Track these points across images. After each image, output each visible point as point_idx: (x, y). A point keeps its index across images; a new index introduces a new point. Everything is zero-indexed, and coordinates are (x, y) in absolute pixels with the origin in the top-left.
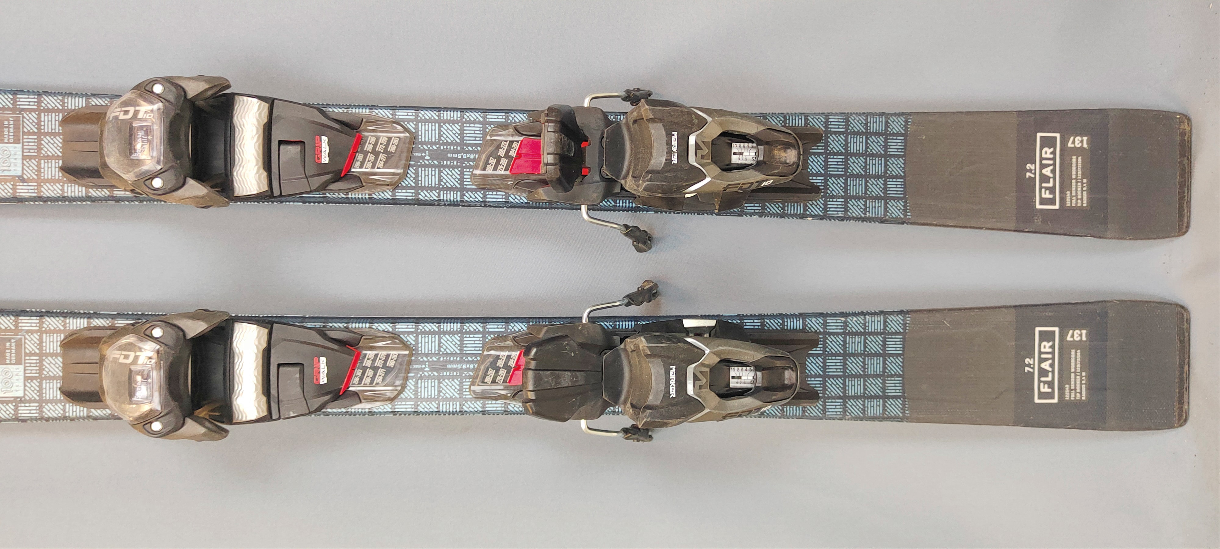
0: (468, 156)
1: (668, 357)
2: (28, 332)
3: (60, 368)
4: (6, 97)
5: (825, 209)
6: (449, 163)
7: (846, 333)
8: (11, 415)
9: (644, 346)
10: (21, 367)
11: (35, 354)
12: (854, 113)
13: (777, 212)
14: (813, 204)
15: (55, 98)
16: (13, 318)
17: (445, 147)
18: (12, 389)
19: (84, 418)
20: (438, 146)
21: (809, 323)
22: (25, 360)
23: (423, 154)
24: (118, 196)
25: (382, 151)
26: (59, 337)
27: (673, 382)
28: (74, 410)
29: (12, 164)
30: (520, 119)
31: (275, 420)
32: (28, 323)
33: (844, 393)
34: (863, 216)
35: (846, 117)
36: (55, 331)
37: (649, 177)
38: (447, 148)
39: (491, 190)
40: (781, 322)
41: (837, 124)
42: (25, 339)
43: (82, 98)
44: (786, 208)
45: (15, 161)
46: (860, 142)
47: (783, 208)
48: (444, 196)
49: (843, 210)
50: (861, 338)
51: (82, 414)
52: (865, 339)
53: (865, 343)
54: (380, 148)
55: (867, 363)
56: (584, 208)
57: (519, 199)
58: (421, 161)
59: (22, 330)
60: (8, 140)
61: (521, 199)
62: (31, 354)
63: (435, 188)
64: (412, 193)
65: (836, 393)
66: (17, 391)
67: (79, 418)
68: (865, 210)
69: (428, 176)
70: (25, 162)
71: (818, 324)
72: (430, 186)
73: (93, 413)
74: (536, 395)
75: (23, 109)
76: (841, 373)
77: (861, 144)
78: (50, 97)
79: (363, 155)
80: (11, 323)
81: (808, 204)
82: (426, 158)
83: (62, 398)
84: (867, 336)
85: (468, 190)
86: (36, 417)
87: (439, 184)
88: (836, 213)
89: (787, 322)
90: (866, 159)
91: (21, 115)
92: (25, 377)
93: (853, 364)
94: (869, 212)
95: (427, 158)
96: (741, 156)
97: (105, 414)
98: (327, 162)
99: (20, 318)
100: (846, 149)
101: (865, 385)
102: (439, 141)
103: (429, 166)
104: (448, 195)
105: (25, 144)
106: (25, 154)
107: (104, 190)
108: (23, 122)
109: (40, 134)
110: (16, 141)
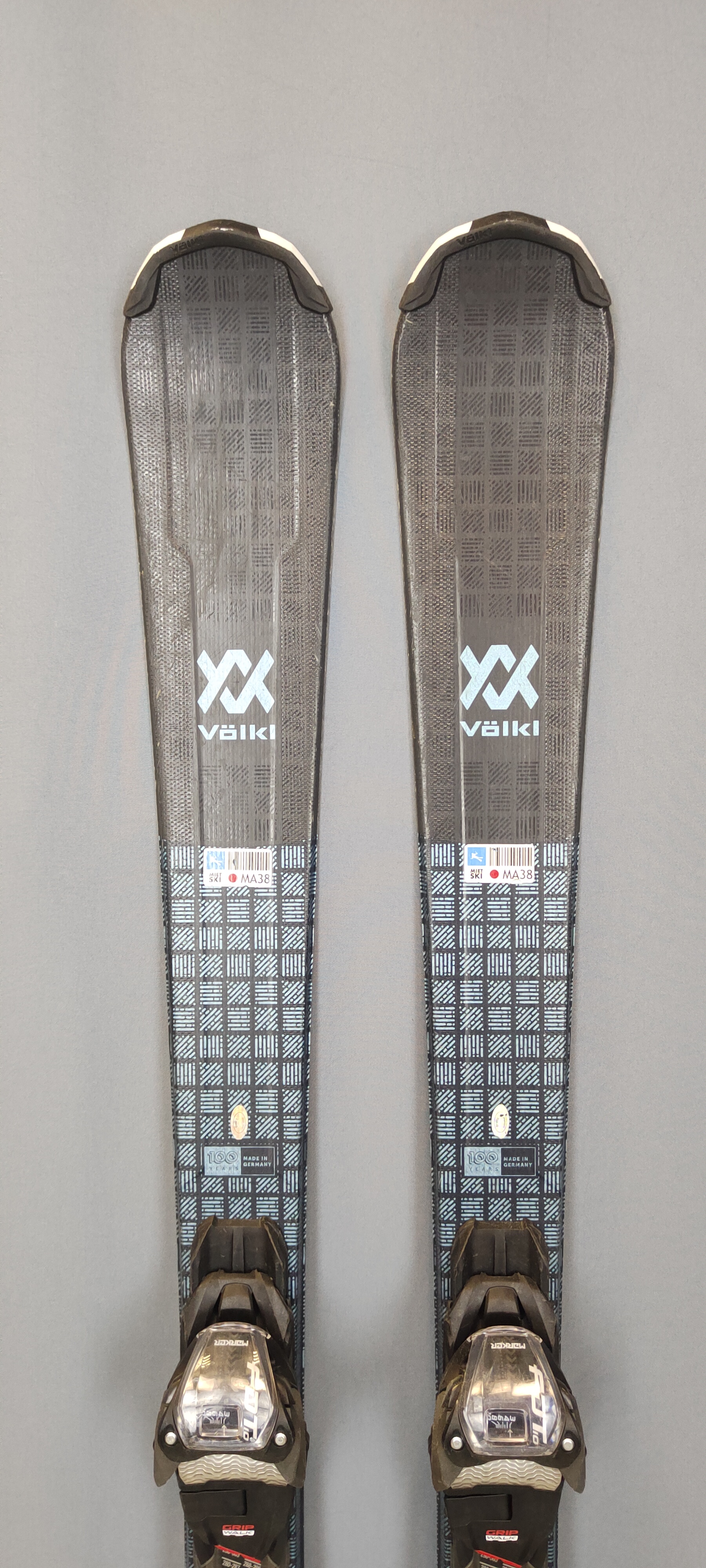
2: (281, 1181)
3: (238, 1217)
8: (182, 1162)
11: (254, 1189)
16: (297, 1165)
18: (214, 1163)
19: (180, 1241)
22: (248, 1177)
26: (275, 1215)
28: (191, 1232)
32: (291, 1181)
42: (273, 1178)
51: (184, 1240)
59: (283, 1174)
60: (506, 1161)
62: (254, 1183)
66: (212, 1168)
67: (180, 1236)
73: (188, 1252)
80: (290, 1163)
83: (204, 1218)
86: (182, 1189)
92: (228, 1177)
99: (297, 1173)
105: (502, 1180)
106: (490, 1180)
107: (449, 1268)
108: (528, 1178)
109: (513, 1197)
110: (504, 1170)
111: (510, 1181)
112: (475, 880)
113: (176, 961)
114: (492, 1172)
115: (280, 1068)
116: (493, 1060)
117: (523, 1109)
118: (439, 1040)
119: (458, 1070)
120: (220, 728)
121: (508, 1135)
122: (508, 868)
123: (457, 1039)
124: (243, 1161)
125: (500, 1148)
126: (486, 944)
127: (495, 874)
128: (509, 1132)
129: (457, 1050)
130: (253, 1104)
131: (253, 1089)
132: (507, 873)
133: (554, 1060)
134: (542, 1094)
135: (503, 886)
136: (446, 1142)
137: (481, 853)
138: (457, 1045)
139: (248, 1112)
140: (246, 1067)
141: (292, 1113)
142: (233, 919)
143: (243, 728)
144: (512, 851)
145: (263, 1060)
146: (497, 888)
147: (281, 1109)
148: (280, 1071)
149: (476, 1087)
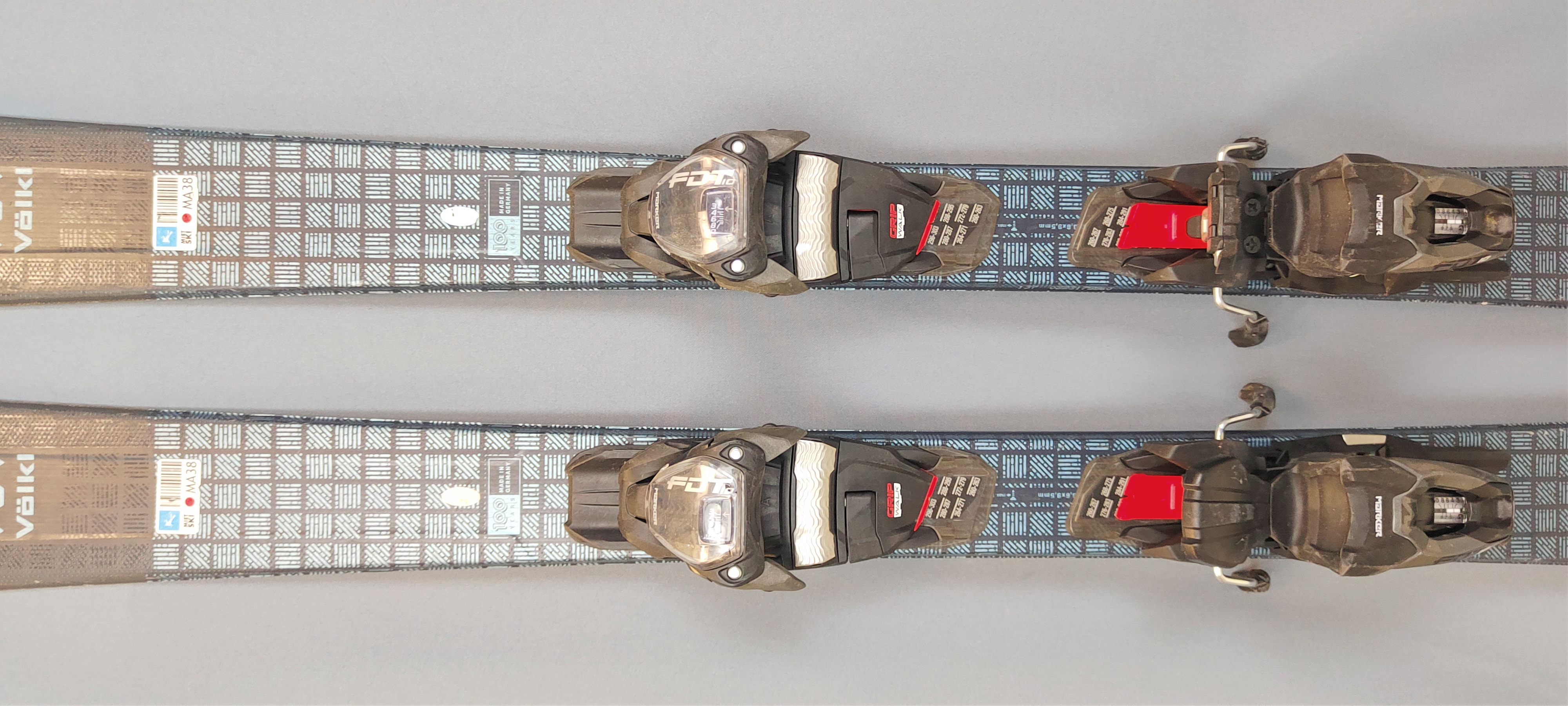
0: (1064, 226)
1: (1374, 485)
2: (527, 452)
3: (565, 499)
4: (502, 157)
5: (1509, 291)
6: (1040, 235)
7: (1536, 451)
8: (505, 558)
9: (1348, 471)
10: (517, 498)
11: (535, 481)
12: (1542, 168)
13: (1448, 295)
14: (1494, 284)
15: (562, 158)
16: (508, 435)
17: (1036, 215)
18: (506, 525)
19: (593, 562)
20: (1027, 214)
21: (1489, 439)
22: (522, 488)
23: (1009, 225)
24: (638, 280)
25: (962, 222)
26: (564, 459)
27: (1379, 517)
28: (582, 551)
29: (509, 241)
30: (1129, 179)
31: (842, 563)
32: (527, 441)
33: (1533, 528)
34: (1555, 299)
35: (1534, 171)
36: (559, 452)
37: (1353, 253)
38: (1038, 217)
39: (1092, 269)
40: (1454, 437)
41: (1521, 183)
42: (523, 461)
43: (594, 157)
44: (1460, 290)
45: (512, 238)
46: (1550, 205)
47: (1456, 291)
48: (1035, 278)
49: (1530, 292)
50: (1553, 457)
51: (591, 557)
52: (1559, 458)
53: (1558, 463)
54: (959, 218)
55: (1560, 489)
56: (1217, 291)
57: (1127, 280)
58: (1007, 234)
59: (518, 451)
60: (504, 212)
61: (1130, 280)
62: (529, 481)
63: (1023, 268)
64: (995, 275)
65: (1523, 529)
66: (512, 527)
67: (588, 562)
68: (1557, 292)
69: (1015, 253)
70: (524, 239)
71: (1500, 439)
72: (1017, 265)
73: (606, 556)
74: (1202, 534)
75: (523, 173)
76: (1529, 503)
77: (1551, 207)
78: (555, 157)
79: (938, 228)
80: (506, 442)
81: (1487, 284)
82: (1012, 230)
83: (567, 537)
84: (1561, 455)
85: (1064, 270)
86: (536, 560)
87: (1029, 263)
88: (1522, 296)
89: (1462, 437)
90: (1557, 227)
91: (520, 180)
92: (522, 509)
93: (1544, 491)
94: (1562, 294)
95: (1014, 229)
96: (1445, 225)
97: (620, 557)
98: (902, 237)
99: (517, 435)
100: (1533, 214)
101: (1558, 518)
102: (1029, 208)
103: (1017, 240)
104: (1040, 276)
105: (525, 216)
106: (524, 229)
107: (622, 273)
108: (523, 188)
109: (543, 204)
110: (514, 213)
111: (525, 207)
112: (194, 239)
113: (283, 563)
114: (516, 227)
115: (401, 452)
116: (393, 224)
117: (446, 193)
118: (370, 280)
119: (404, 260)
120: (20, 514)
121: (475, 208)
122: (180, 203)
123: (370, 261)
124: (505, 493)
125: (490, 217)
126: (265, 229)
127: (186, 218)
128: (472, 208)
129: (381, 261)
130: (441, 482)
131: (424, 482)
132: (185, 204)
133: (393, 159)
134: (430, 172)
135: (201, 209)
136: (482, 275)
137: (162, 231)
138: (375, 261)
139: (451, 487)
140: (401, 489)
141: (452, 439)
142: (236, 502)
143: (20, 490)
144: (161, 199)
145: (393, 470)
146: (202, 216)
147: (446, 452)
148: (406, 452)
149: (422, 242)
